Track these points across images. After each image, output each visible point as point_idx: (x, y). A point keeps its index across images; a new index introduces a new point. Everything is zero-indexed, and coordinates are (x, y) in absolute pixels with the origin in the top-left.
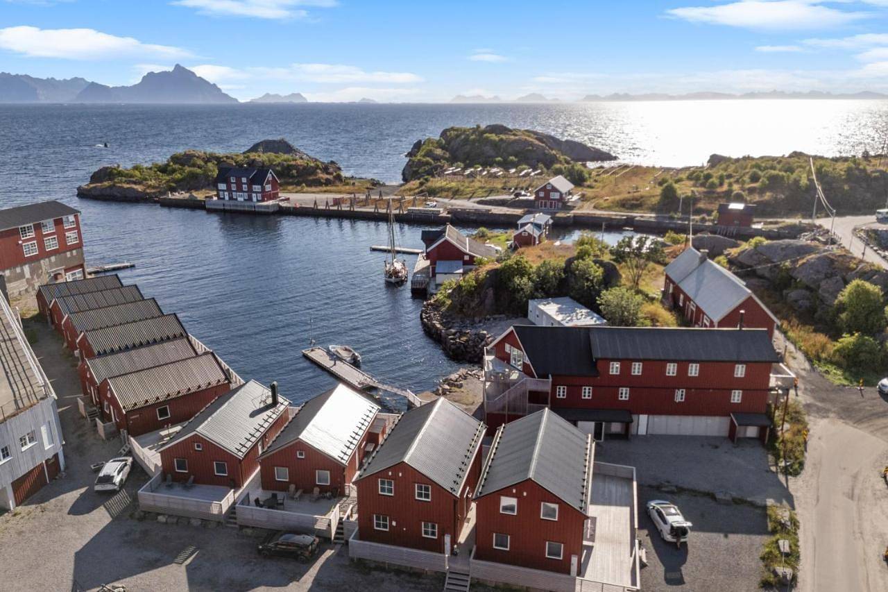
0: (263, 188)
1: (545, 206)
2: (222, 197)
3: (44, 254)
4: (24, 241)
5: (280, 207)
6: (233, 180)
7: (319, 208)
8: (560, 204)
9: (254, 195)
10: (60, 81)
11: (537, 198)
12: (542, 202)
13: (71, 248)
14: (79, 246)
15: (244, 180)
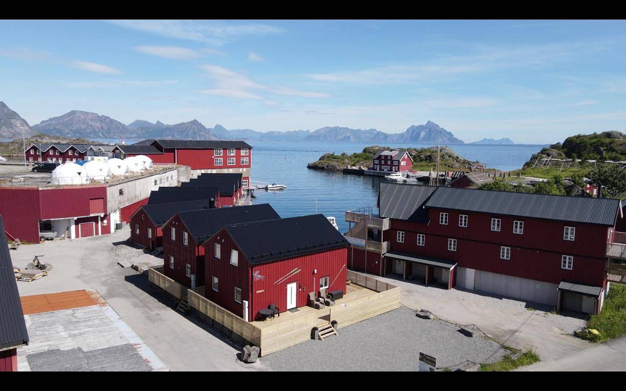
0: (400, 163)
2: (376, 168)
3: (225, 166)
4: (215, 157)
6: (383, 157)
9: (394, 167)
13: (243, 167)
14: (249, 167)
15: (389, 157)
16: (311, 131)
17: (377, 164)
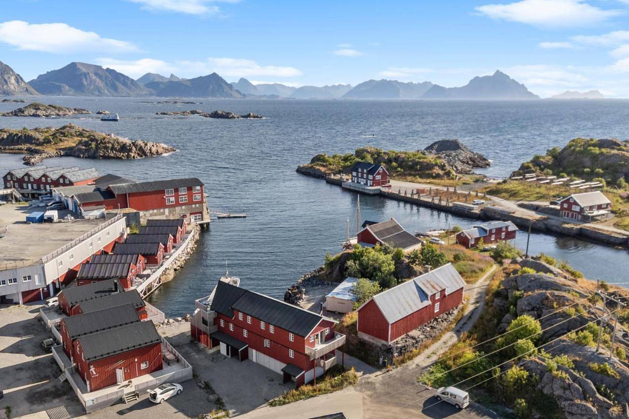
0: (374, 178)
1: (568, 216)
2: (353, 180)
3: (177, 204)
4: (167, 197)
5: (381, 191)
6: (360, 170)
7: (401, 195)
8: (580, 216)
9: (369, 181)
10: (415, 84)
11: (562, 208)
12: (565, 213)
13: (196, 203)
14: (201, 202)
15: (365, 171)
16: (351, 85)
17: (355, 176)
